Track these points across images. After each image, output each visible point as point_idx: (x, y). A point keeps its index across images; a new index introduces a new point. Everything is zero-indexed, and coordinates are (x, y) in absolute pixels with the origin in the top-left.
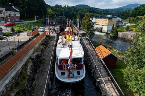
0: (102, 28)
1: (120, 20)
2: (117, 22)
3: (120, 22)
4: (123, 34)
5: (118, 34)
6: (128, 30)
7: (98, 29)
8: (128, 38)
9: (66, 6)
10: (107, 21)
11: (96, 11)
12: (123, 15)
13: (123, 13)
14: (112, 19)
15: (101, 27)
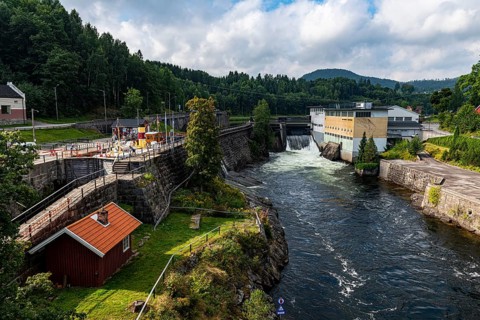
0: (340, 147)
1: (413, 120)
2: (390, 124)
3: (414, 124)
4: (392, 169)
5: (378, 166)
6: (415, 155)
7: (329, 150)
8: (406, 183)
9: (263, 77)
10: (352, 123)
11: (365, 90)
12: (435, 100)
13: (436, 93)
14: (369, 115)
15: (338, 141)
